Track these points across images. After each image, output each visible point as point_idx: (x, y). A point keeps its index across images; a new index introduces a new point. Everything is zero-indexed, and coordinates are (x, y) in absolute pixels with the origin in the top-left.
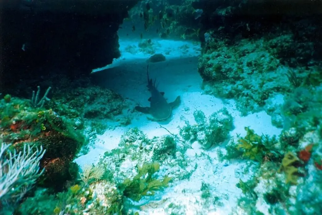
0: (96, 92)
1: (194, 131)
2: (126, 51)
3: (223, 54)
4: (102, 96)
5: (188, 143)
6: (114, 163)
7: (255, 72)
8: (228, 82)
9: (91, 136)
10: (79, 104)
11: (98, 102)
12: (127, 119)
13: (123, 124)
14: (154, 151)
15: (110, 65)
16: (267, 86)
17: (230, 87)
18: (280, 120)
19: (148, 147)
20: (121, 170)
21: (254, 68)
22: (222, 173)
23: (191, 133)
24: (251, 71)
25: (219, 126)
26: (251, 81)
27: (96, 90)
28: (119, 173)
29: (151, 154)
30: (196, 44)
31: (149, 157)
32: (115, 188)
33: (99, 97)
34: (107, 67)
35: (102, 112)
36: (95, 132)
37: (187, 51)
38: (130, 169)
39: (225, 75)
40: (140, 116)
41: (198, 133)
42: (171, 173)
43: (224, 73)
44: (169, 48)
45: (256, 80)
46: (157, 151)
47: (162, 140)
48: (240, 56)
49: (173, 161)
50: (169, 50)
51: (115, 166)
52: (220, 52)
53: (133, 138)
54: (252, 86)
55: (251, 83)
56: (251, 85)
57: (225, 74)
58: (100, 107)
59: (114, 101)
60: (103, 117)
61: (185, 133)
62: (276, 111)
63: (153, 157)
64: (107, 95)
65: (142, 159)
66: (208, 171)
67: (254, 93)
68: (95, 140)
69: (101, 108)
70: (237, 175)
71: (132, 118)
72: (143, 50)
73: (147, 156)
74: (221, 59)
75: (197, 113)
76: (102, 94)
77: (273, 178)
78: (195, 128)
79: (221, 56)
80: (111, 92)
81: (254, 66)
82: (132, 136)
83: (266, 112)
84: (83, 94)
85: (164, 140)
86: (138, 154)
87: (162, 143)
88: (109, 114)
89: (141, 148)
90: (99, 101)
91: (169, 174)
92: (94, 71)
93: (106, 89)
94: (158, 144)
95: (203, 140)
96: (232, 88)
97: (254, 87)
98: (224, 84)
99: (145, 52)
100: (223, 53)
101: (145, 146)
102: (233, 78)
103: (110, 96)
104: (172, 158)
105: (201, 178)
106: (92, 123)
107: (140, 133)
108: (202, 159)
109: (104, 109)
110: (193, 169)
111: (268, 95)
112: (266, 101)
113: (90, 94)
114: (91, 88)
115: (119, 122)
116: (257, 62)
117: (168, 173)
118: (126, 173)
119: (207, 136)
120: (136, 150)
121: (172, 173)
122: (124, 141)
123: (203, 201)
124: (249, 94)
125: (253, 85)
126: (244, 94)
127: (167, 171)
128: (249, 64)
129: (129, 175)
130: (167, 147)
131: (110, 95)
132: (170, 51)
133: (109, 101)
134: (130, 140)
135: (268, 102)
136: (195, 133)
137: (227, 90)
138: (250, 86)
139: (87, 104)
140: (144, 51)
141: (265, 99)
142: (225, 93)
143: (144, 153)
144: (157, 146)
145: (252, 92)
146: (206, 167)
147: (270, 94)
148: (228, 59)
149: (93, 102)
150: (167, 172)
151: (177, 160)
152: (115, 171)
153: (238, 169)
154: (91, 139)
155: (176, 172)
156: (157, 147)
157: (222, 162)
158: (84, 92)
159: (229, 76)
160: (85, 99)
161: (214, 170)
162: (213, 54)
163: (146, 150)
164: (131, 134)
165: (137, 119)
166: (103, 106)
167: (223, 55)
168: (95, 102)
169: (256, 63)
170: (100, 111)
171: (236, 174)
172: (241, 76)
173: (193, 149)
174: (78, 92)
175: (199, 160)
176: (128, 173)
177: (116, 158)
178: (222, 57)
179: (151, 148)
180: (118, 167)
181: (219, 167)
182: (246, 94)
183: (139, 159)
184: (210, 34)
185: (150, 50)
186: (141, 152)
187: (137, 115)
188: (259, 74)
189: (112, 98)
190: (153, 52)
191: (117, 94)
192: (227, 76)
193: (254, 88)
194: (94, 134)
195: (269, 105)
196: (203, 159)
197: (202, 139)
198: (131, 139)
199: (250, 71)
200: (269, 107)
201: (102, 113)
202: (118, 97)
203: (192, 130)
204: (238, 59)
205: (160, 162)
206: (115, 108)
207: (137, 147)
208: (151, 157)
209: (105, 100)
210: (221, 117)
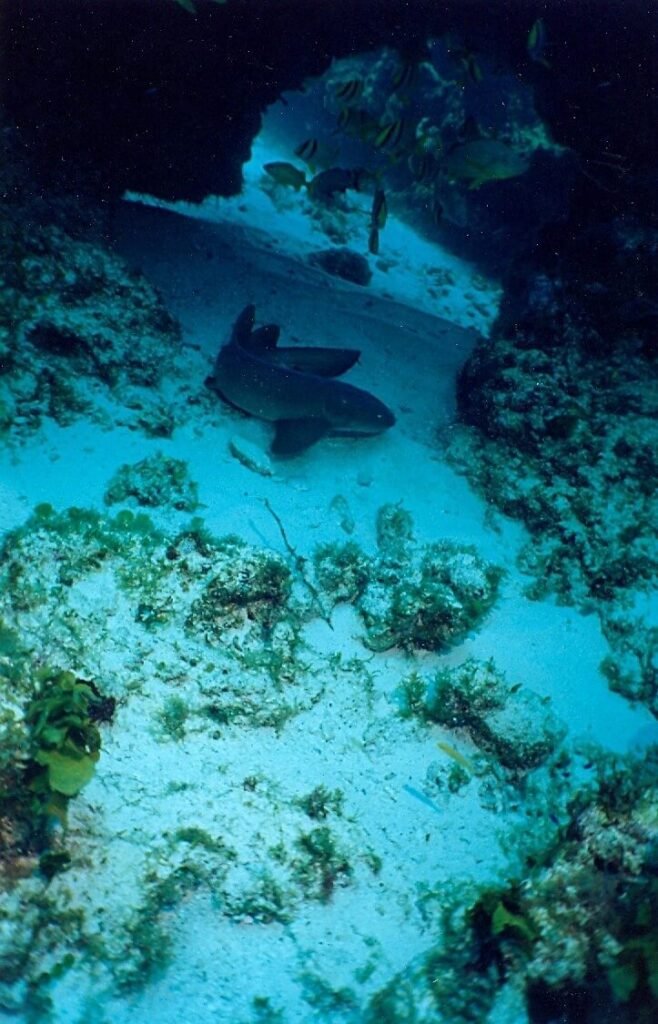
0: (104, 275)
1: (362, 575)
2: (260, 186)
3: (560, 372)
4: (118, 297)
5: (325, 599)
6: (59, 565)
7: (628, 481)
8: (531, 467)
9: (20, 413)
10: (30, 283)
11: (99, 311)
12: (164, 418)
13: (144, 424)
14: (210, 586)
15: (193, 206)
16: (645, 548)
17: (529, 484)
18: (632, 673)
19: (195, 560)
20: (73, 603)
21: (631, 470)
22: (387, 758)
23: (350, 575)
24: (617, 474)
25: (450, 606)
26: (605, 505)
27: (108, 268)
28: (61, 610)
29: (197, 590)
30: (480, 286)
31: (184, 596)
32: (19, 714)
33: (108, 296)
34: (181, 207)
35: (96, 350)
36: (44, 406)
37: (445, 293)
38: (102, 609)
39: (536, 442)
40: (210, 426)
41: (370, 587)
42: (234, 691)
43: (533, 433)
44: (395, 253)
45: (619, 509)
46: (218, 591)
47: (253, 564)
48: (609, 409)
49: (256, 646)
50: (393, 258)
51: (54, 577)
52: (554, 360)
53: (159, 491)
54: (599, 522)
55: (601, 510)
56: (598, 518)
57: (537, 437)
58: (94, 333)
59: (151, 335)
60: (90, 369)
61: (331, 567)
62: (631, 640)
63: (196, 605)
64: (138, 303)
65: (159, 595)
66: (349, 729)
67: (593, 546)
68: (30, 435)
69: (98, 336)
70: (433, 787)
71: (183, 422)
72: (315, 212)
73: (179, 592)
74: (548, 384)
75: (392, 512)
76: (123, 292)
77: (585, 938)
78: (368, 565)
79: (552, 374)
80: (154, 299)
81: (633, 461)
82: (157, 484)
83: (602, 624)
84: (59, 258)
85: (260, 565)
86: (153, 571)
87: (247, 573)
88: (114, 370)
89: (172, 555)
90: (103, 309)
91: (225, 690)
92: (132, 196)
93: (142, 283)
94: (234, 571)
95: (377, 618)
96: (535, 489)
97: (605, 529)
98: (514, 466)
99: (318, 224)
100: (562, 368)
101: (187, 552)
102: (553, 461)
103: (145, 312)
104: (258, 635)
105: (318, 747)
106: (45, 372)
107: (185, 488)
108: (345, 680)
109: (108, 345)
110: (307, 703)
111: (635, 577)
112: (618, 590)
113: (83, 270)
114: (95, 252)
115: (136, 412)
116: (651, 454)
117: (223, 686)
118: (84, 620)
119: (396, 612)
120: (150, 554)
121: (237, 693)
122: (123, 488)
123: (299, 856)
124: (577, 538)
125: (603, 518)
126: (561, 530)
127: (223, 677)
128: (623, 449)
129: (92, 631)
130: (257, 592)
131: (147, 307)
132: (394, 264)
133: (134, 323)
134: (146, 495)
135: (623, 598)
136: (362, 582)
137: (515, 487)
138: (592, 518)
139: (57, 297)
140: (318, 217)
141: (621, 583)
142: (506, 494)
143: (173, 575)
144: (229, 573)
145: (590, 540)
146: (348, 711)
147: (641, 577)
148: (568, 398)
149: (78, 302)
150: (223, 682)
151: (271, 652)
152: (50, 599)
153: (443, 770)
154: (18, 425)
155: (249, 694)
156: (223, 577)
157: (402, 721)
158: (63, 254)
159: (542, 449)
160: (59, 276)
161: (370, 736)
162: (529, 355)
163: (184, 566)
164: (158, 476)
165: (198, 433)
166: (107, 333)
167: (557, 375)
168: (85, 306)
169: (646, 455)
170: (91, 343)
171: (431, 783)
172: (582, 470)
173: (332, 628)
174: (42, 240)
175: (335, 676)
176: (91, 622)
177: (70, 550)
178: (551, 380)
179: (205, 571)
180: (65, 588)
181: (387, 734)
182: (567, 534)
183: (148, 588)
184: (553, 284)
185: (336, 224)
186: (164, 568)
187: (203, 420)
188: (637, 494)
189: (150, 320)
190: (341, 239)
191: (171, 316)
192: (540, 446)
193: (600, 532)
194: (36, 412)
195: (620, 608)
196: (349, 682)
197: (374, 612)
198: (150, 493)
199: (615, 473)
200: (617, 614)
201: (92, 355)
202: (171, 331)
203: (359, 568)
204: (598, 415)
205: (212, 629)
206: (144, 359)
207: (158, 538)
208: (190, 602)
209: (121, 316)
210: (466, 574)
